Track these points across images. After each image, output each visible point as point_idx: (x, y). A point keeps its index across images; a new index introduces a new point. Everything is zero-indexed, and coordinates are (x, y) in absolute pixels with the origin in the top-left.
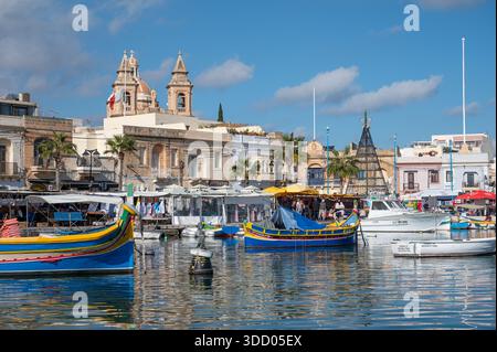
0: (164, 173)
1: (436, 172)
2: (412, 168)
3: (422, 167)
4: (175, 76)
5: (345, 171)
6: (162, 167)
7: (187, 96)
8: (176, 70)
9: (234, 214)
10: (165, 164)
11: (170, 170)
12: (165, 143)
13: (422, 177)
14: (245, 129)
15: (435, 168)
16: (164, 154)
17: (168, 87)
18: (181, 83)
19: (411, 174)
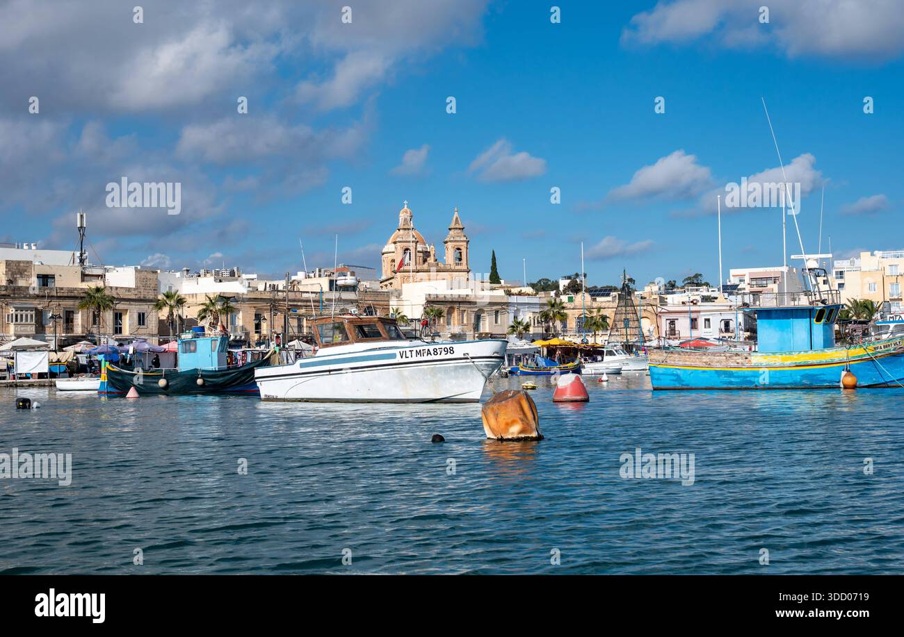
0: (456, 329)
1: (696, 319)
2: (673, 316)
3: (683, 315)
4: (452, 232)
5: (597, 326)
6: (454, 324)
7: (464, 251)
8: (453, 226)
9: (512, 360)
10: (456, 322)
11: (461, 327)
12: (456, 306)
13: (683, 325)
14: (519, 289)
15: (694, 316)
16: (456, 314)
17: (446, 242)
18: (458, 239)
19: (672, 322)
